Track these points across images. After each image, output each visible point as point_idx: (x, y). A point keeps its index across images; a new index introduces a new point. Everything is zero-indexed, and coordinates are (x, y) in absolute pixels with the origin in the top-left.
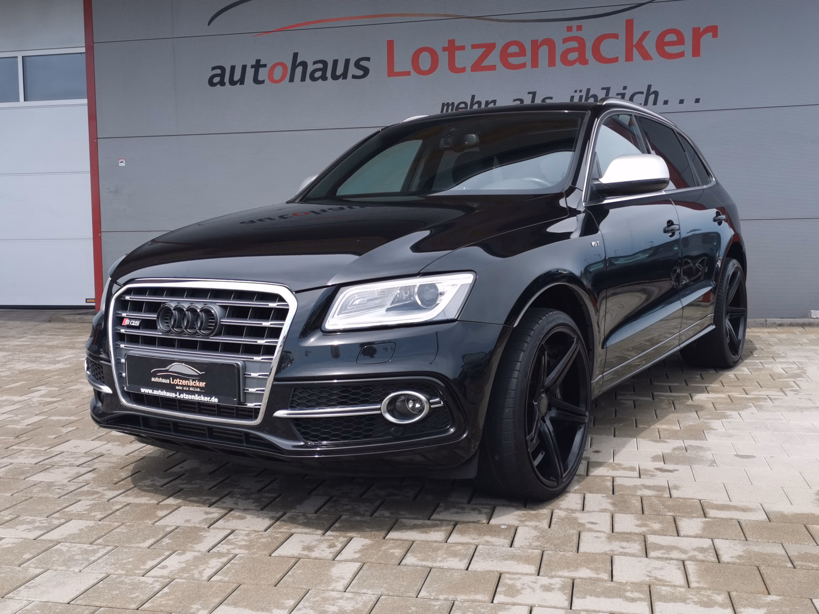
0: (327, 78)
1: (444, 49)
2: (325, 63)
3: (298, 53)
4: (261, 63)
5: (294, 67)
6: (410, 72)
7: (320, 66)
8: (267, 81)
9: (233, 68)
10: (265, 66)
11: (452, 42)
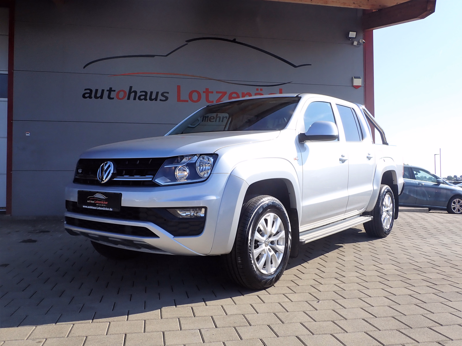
0: (147, 99)
1: (204, 92)
2: (146, 93)
3: (132, 87)
4: (112, 89)
5: (130, 93)
6: (188, 100)
7: (144, 94)
8: (115, 99)
9: (97, 91)
10: (114, 91)
11: (207, 89)
